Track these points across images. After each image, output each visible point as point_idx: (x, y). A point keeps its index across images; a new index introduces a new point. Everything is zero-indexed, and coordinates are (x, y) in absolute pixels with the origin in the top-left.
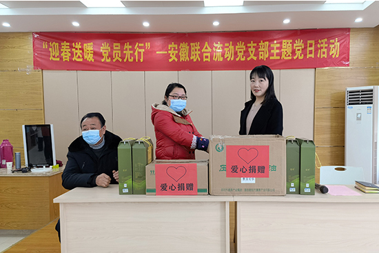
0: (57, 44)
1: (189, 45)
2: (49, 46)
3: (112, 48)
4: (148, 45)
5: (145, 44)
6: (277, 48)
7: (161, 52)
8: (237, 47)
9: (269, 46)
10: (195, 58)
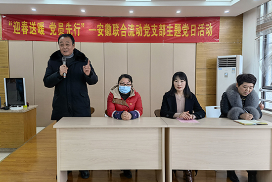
0: (19, 23)
1: (111, 25)
2: (13, 24)
3: (57, 26)
4: (83, 24)
5: (81, 24)
6: (171, 29)
7: (92, 30)
8: (144, 27)
9: (166, 27)
10: (115, 34)
